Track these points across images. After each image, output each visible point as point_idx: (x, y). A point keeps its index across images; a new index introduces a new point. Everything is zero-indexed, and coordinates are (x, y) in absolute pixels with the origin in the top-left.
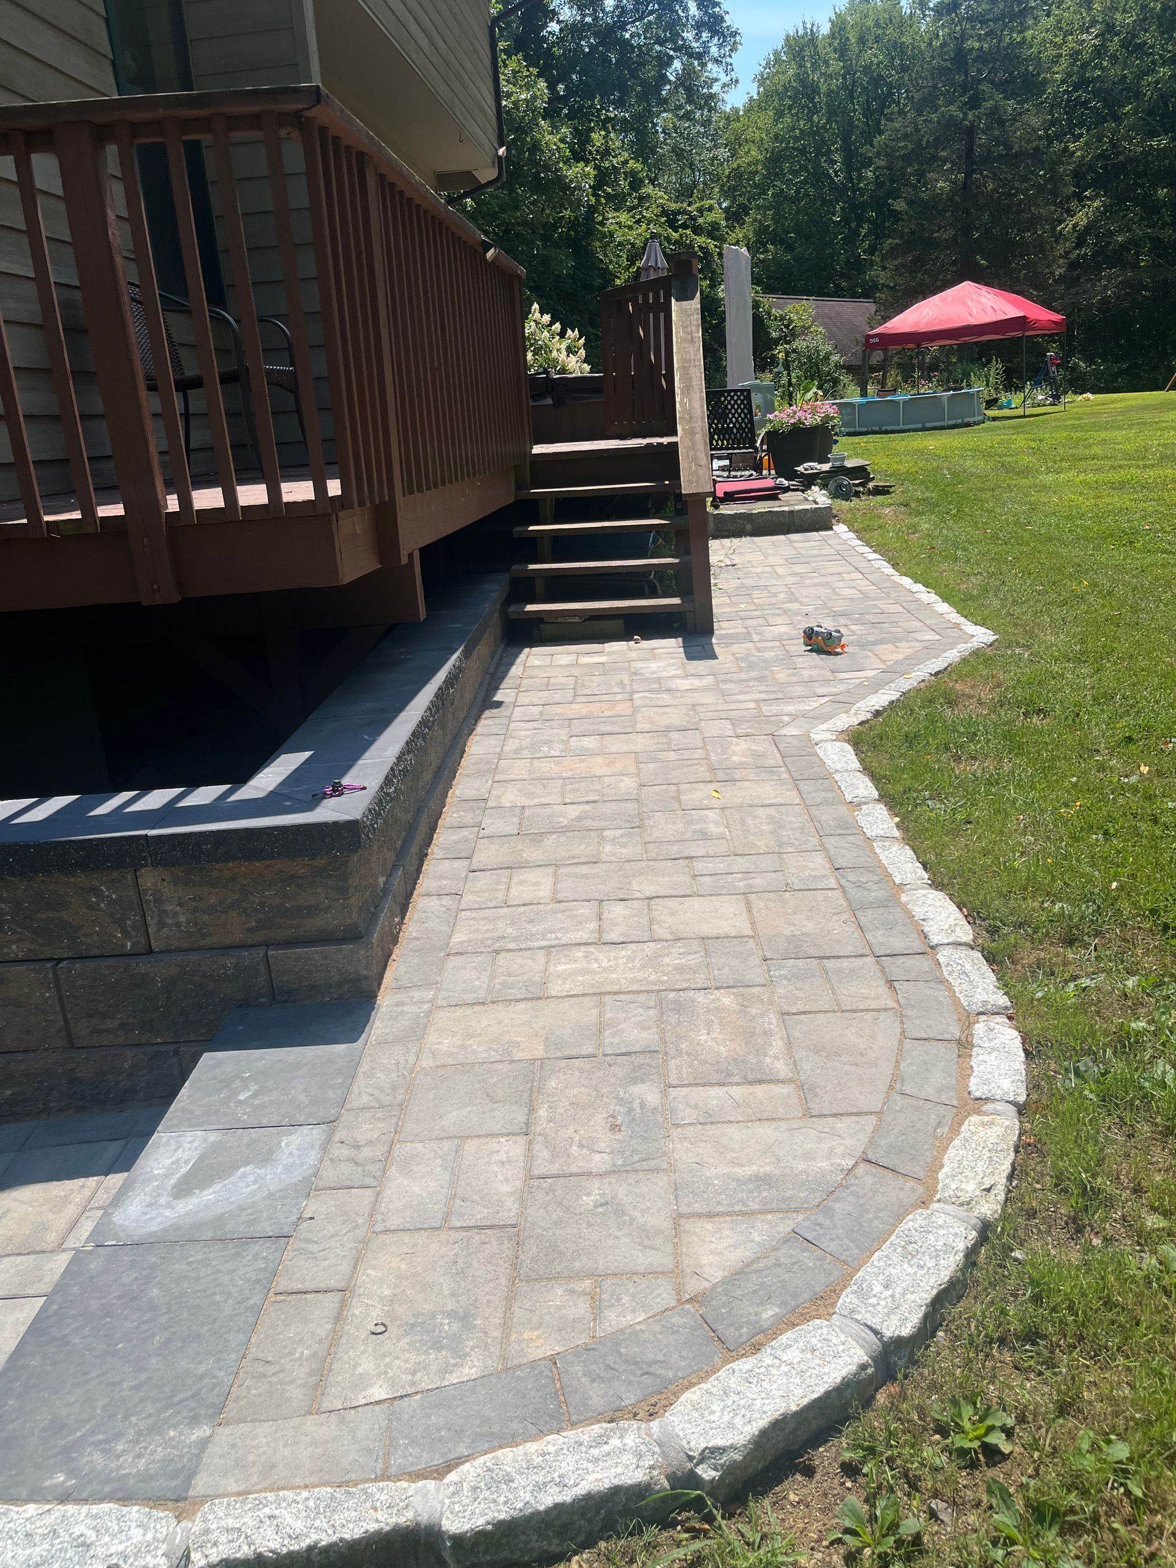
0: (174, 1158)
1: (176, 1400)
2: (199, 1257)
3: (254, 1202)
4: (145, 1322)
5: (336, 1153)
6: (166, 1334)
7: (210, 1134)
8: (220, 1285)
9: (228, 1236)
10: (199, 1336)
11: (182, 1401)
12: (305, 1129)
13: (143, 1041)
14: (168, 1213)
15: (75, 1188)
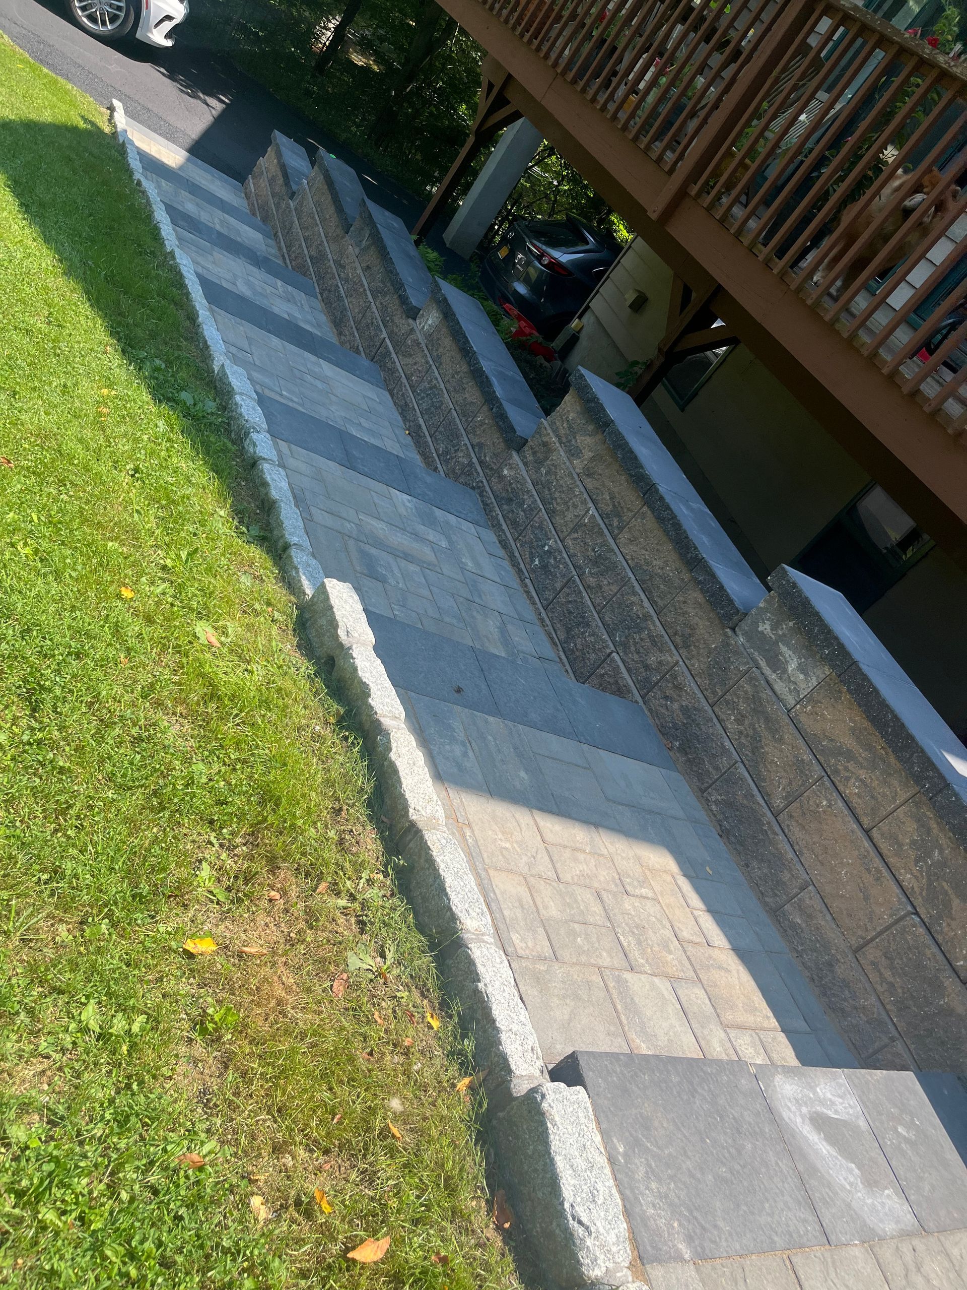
0: (833, 1098)
1: (696, 1214)
2: (783, 1167)
3: (837, 1193)
4: (729, 1152)
5: (905, 1250)
6: (728, 1175)
7: (862, 1118)
8: (775, 1201)
9: (807, 1186)
10: (738, 1205)
11: (696, 1218)
12: (906, 1207)
13: (888, 1007)
14: (799, 1120)
15: (764, 1012)
